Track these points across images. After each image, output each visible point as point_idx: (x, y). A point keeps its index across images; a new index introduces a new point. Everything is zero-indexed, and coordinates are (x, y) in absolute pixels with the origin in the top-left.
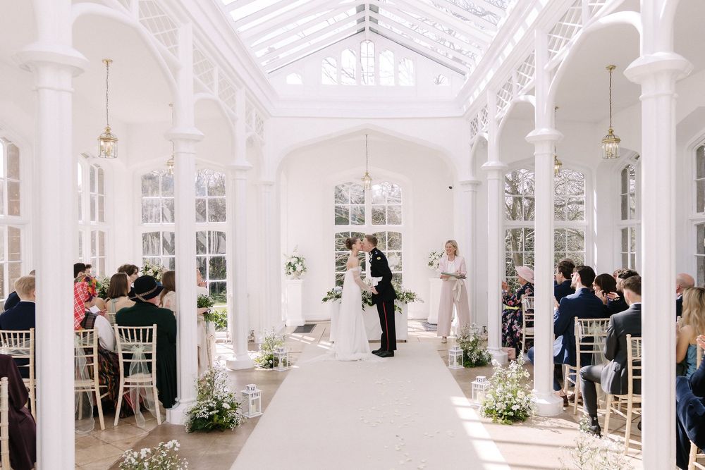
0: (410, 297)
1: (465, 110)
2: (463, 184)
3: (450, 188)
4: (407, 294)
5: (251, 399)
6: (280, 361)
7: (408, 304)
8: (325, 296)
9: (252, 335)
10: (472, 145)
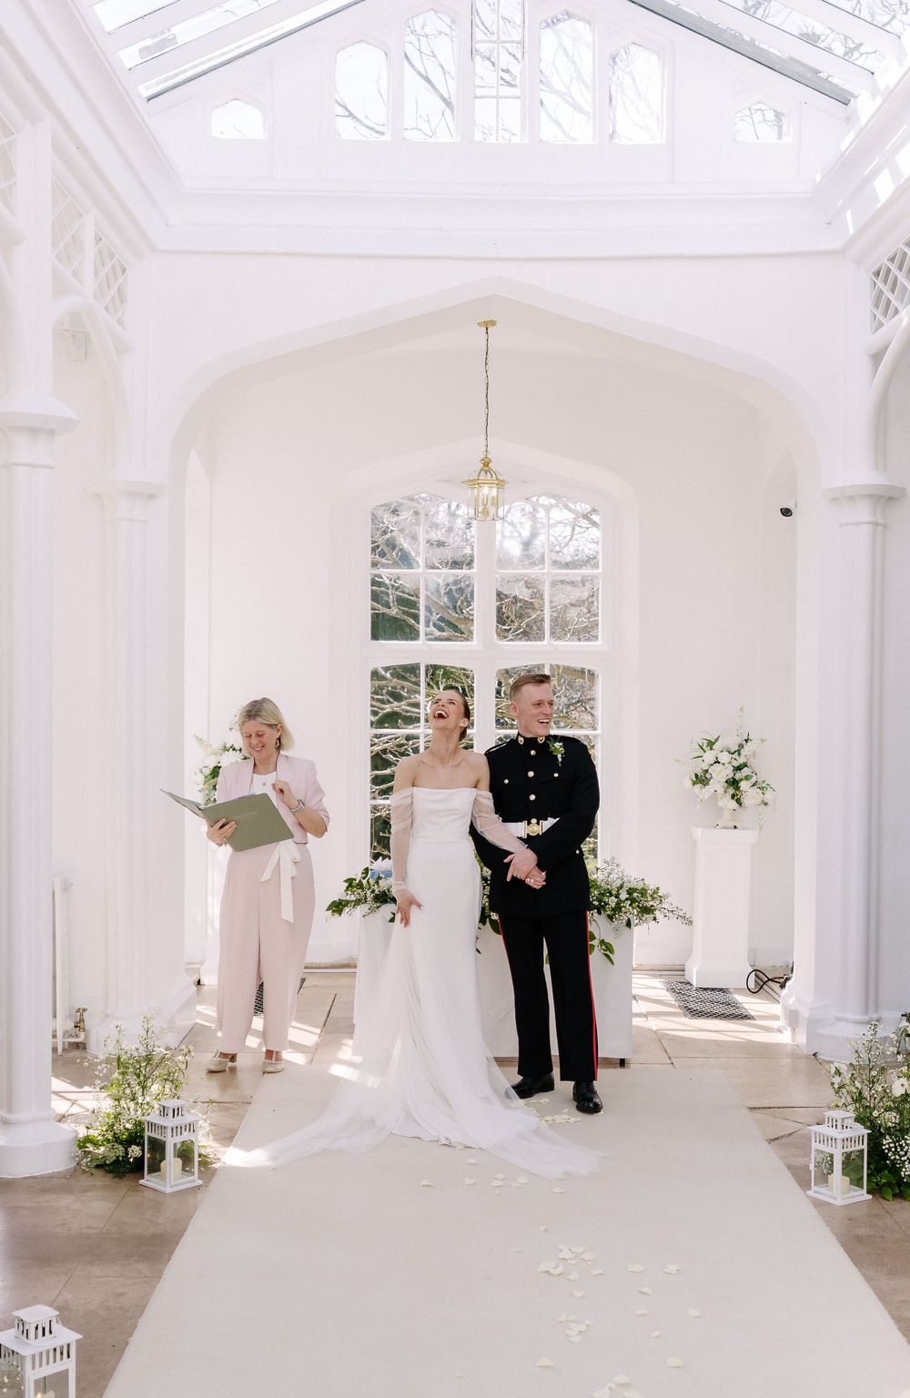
0: (641, 903)
1: (851, 231)
2: (843, 497)
3: (786, 512)
4: (630, 891)
5: (32, 1375)
6: (170, 1151)
7: (636, 929)
8: (339, 892)
9: (79, 1025)
10: (877, 358)
